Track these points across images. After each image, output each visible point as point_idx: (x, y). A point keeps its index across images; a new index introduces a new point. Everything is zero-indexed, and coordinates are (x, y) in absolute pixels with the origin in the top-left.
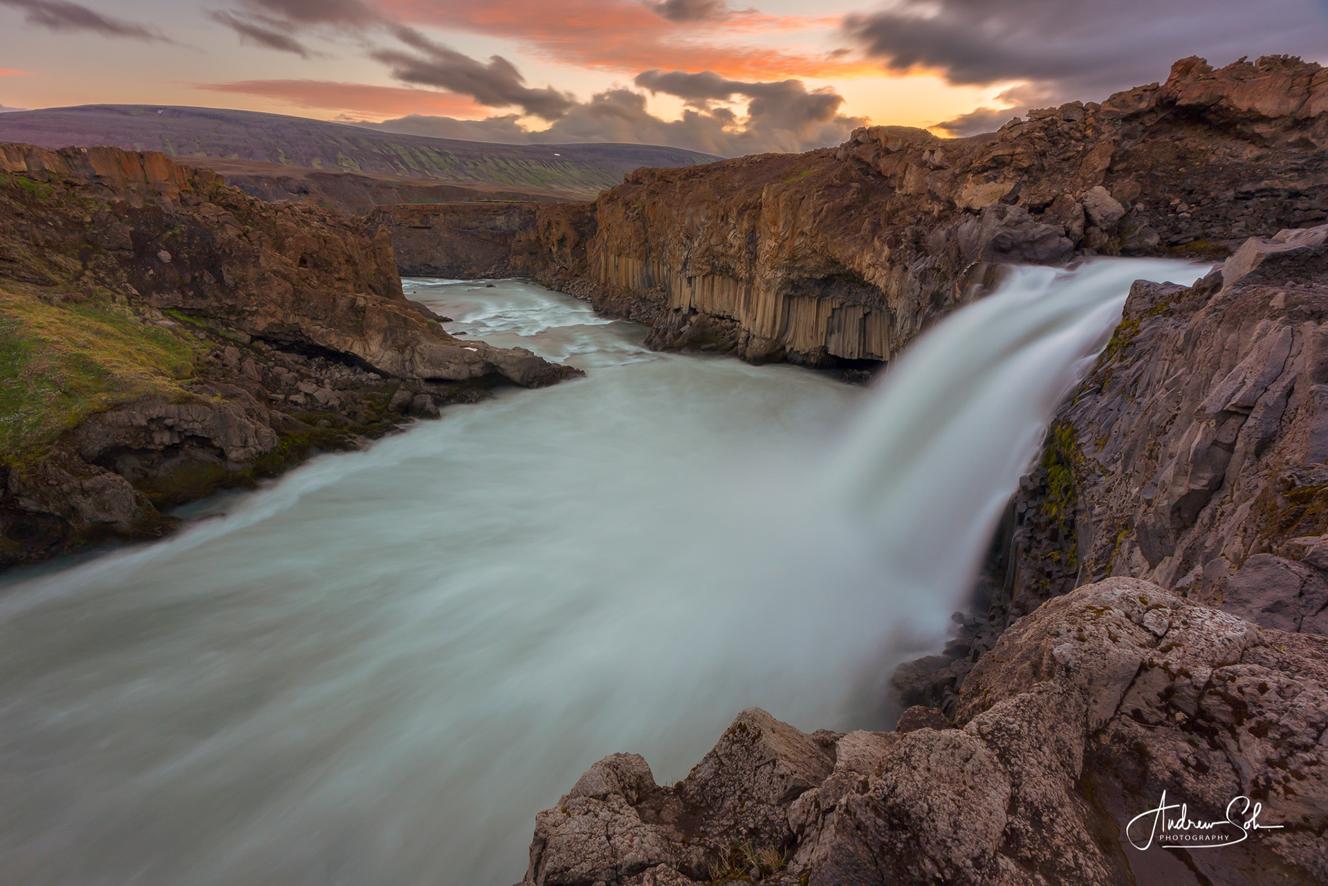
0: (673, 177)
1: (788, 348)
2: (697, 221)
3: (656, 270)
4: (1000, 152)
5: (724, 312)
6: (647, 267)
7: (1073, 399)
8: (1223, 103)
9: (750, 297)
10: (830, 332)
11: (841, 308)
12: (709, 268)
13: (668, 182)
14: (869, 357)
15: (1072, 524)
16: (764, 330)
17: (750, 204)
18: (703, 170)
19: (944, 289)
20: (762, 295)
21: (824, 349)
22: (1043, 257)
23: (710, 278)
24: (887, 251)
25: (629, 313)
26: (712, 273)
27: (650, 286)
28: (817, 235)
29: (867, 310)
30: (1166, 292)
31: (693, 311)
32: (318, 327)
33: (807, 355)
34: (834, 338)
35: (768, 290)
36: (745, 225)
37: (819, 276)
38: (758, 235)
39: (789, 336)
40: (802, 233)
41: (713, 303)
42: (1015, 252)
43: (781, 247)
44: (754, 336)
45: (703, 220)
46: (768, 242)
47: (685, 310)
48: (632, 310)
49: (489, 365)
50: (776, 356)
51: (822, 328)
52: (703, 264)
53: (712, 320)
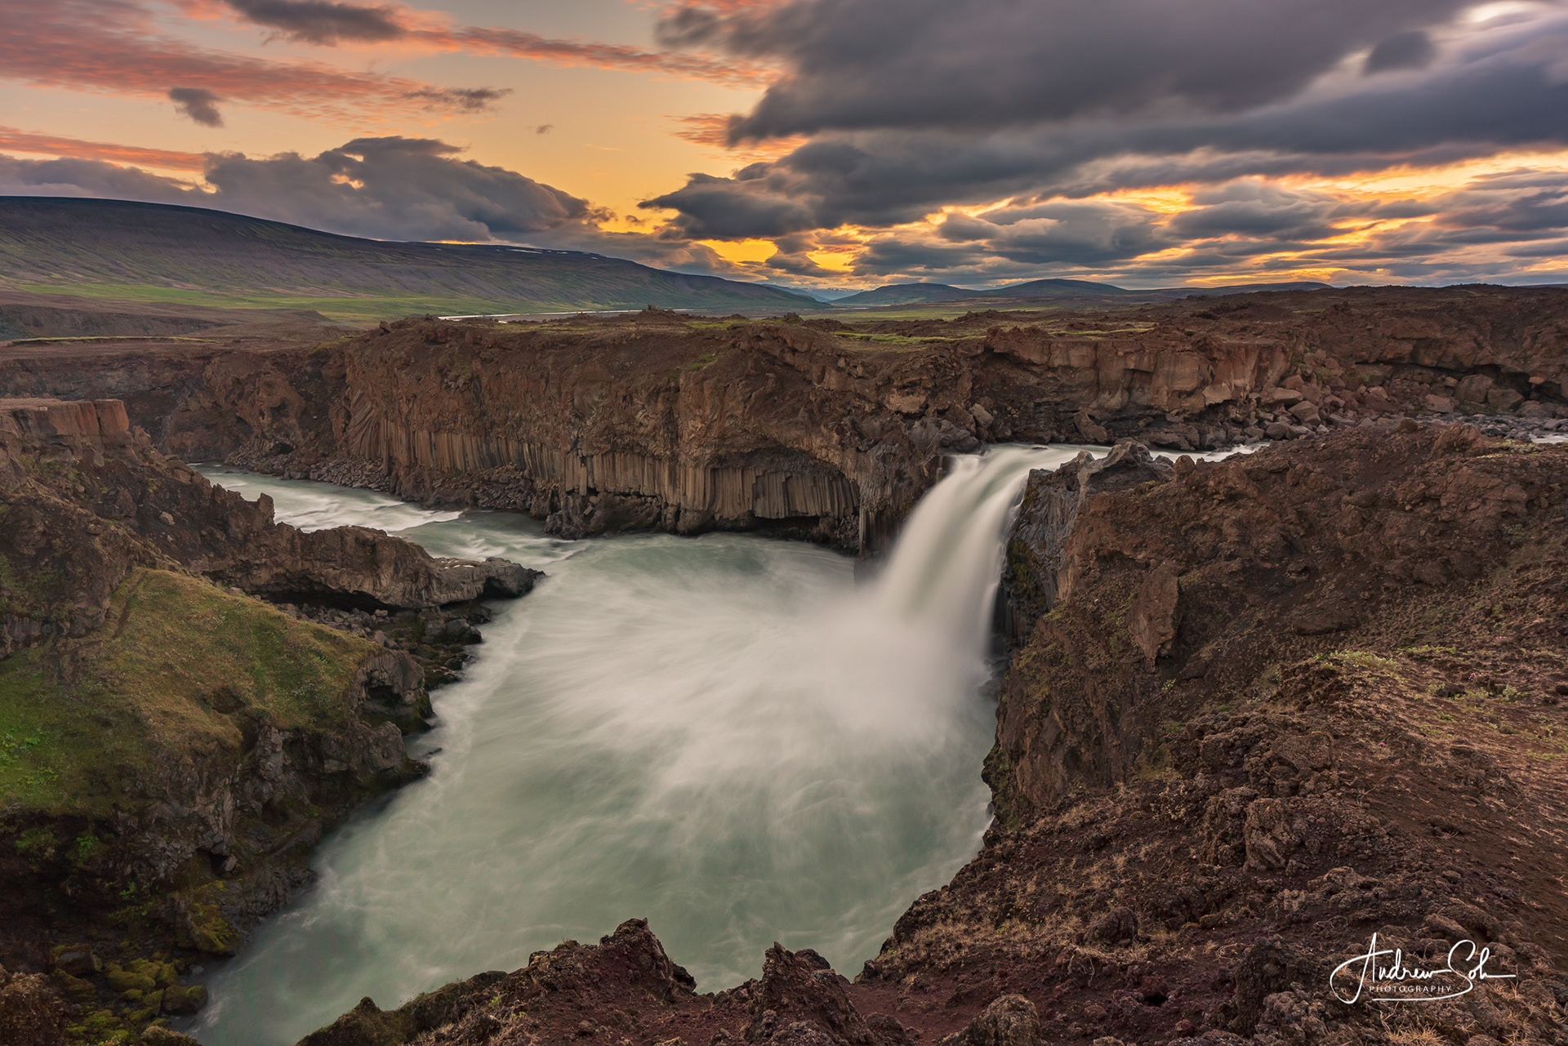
0: (511, 344)
1: (717, 517)
2: (587, 399)
3: (504, 446)
4: (914, 379)
5: (630, 488)
6: (488, 445)
7: (1017, 527)
8: (1015, 354)
9: (675, 474)
10: (756, 497)
11: (764, 475)
12: (609, 447)
13: (505, 349)
14: (794, 515)
15: (1037, 588)
16: (696, 503)
17: (661, 388)
18: (562, 342)
19: (903, 467)
20: (691, 471)
21: (752, 513)
22: (967, 448)
23: (610, 455)
24: (836, 437)
25: (476, 500)
26: (613, 451)
27: (493, 465)
28: (749, 418)
29: (789, 475)
30: (1045, 474)
31: (592, 491)
32: (331, 570)
33: (736, 520)
34: (760, 502)
35: (696, 466)
36: (660, 407)
37: (746, 451)
38: (677, 416)
39: (718, 506)
40: (732, 416)
41: (615, 481)
42: (951, 447)
43: (709, 428)
44: (686, 510)
45: (596, 399)
46: (691, 423)
47: (583, 491)
48: (479, 496)
49: (490, 580)
50: (707, 526)
51: (749, 494)
52: (602, 442)
53: (618, 498)
